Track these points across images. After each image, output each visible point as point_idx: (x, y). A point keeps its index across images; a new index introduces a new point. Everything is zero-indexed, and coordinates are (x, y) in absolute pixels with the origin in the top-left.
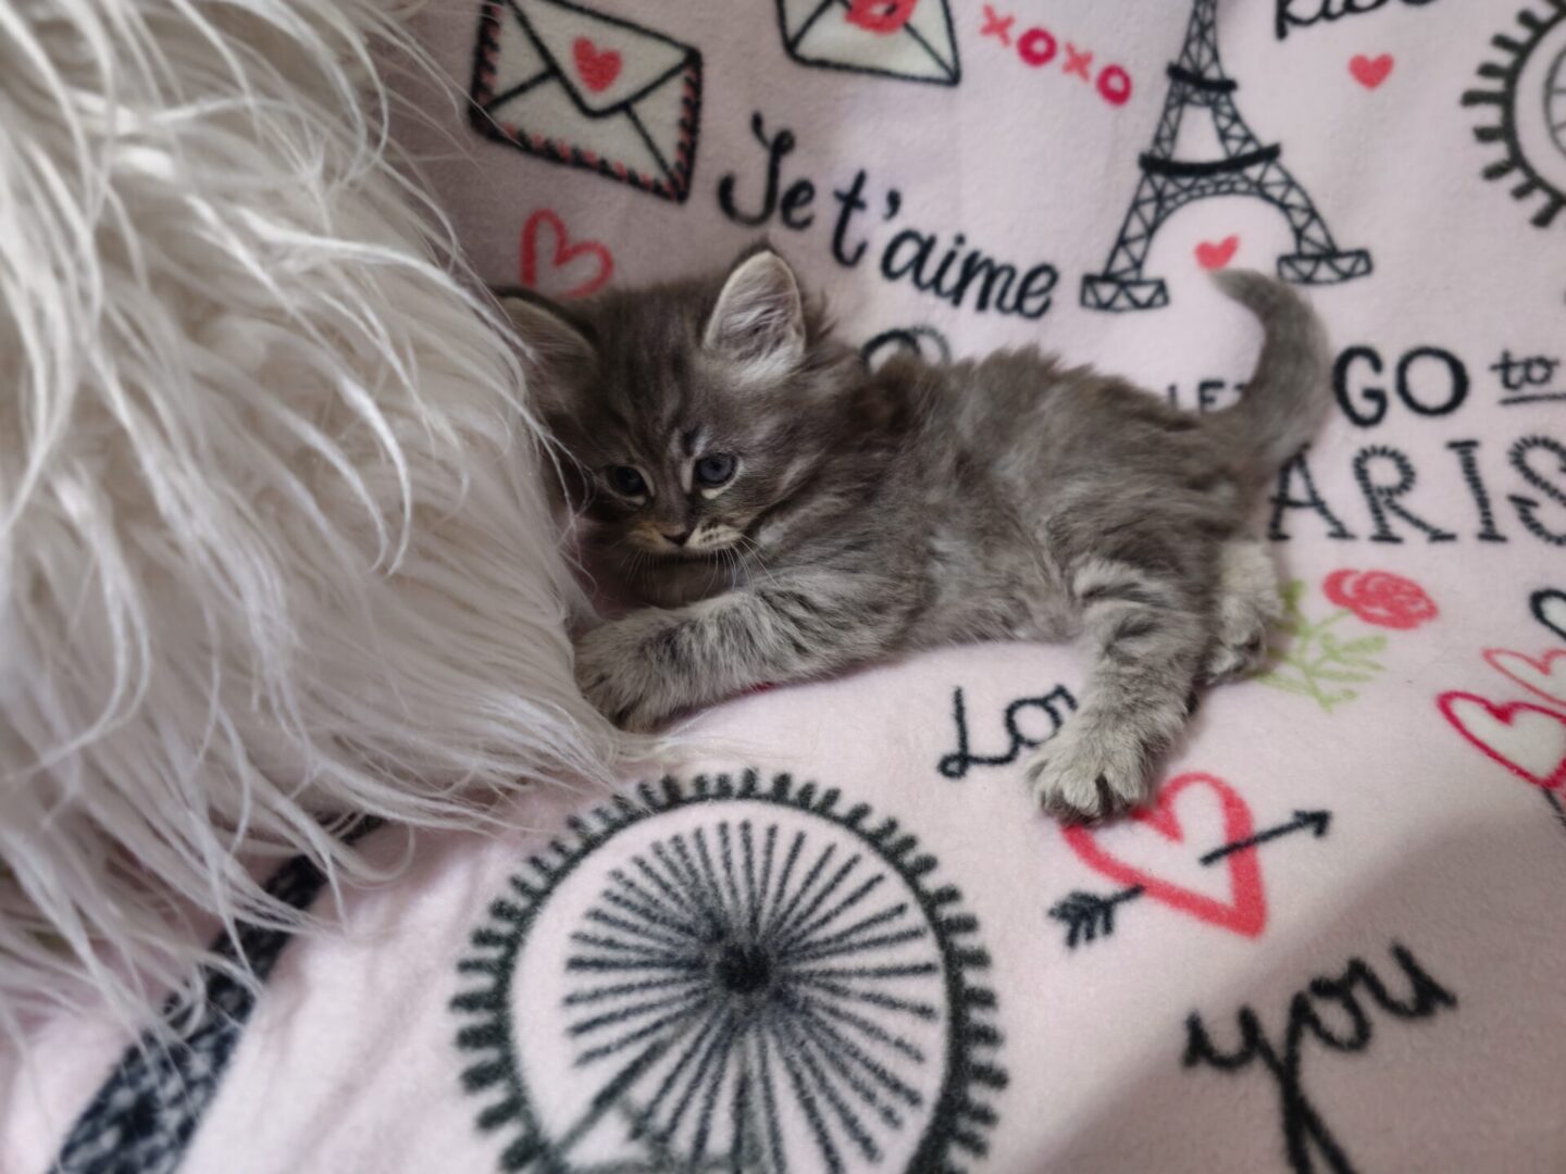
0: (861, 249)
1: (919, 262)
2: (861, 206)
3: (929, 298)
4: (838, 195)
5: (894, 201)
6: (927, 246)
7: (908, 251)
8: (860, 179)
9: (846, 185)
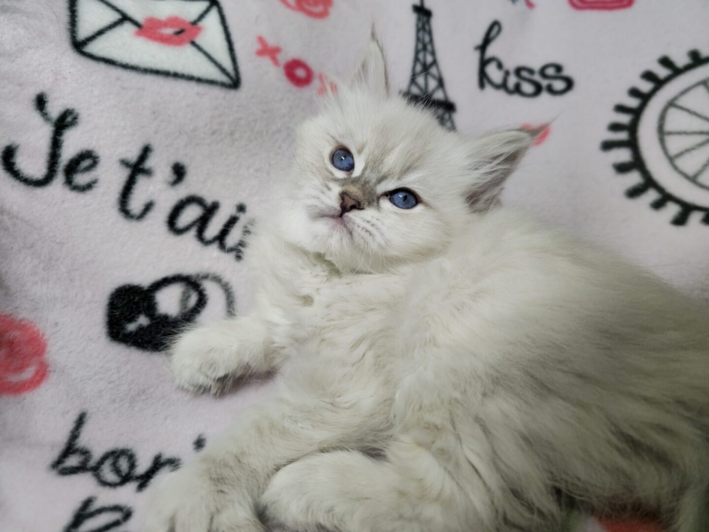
0: (148, 207)
1: (202, 223)
2: (148, 172)
3: (214, 250)
4: (125, 163)
5: (179, 172)
6: (210, 210)
7: (191, 213)
8: (146, 151)
9: (133, 155)
